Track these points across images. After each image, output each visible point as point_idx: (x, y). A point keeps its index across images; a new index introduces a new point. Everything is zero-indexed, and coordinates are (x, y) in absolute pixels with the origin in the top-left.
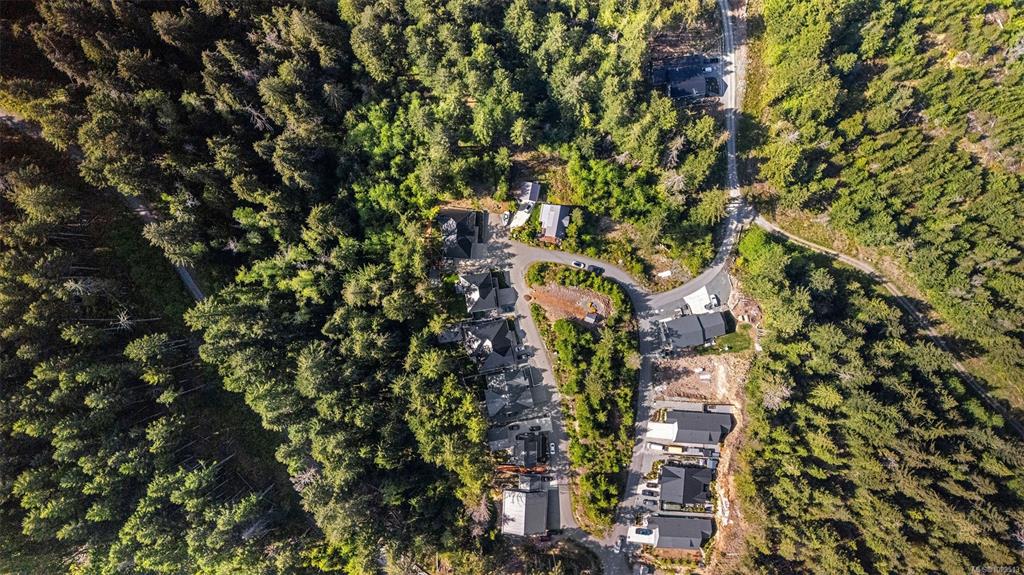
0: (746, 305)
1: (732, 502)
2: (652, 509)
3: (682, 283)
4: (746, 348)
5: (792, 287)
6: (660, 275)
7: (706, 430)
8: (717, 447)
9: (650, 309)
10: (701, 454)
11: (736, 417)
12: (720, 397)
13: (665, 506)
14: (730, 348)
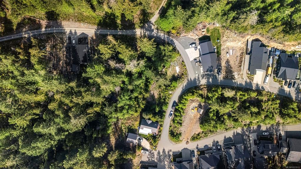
1: (299, 44)
3: (183, 61)
4: (218, 31)
6: (178, 72)
7: (262, 55)
8: (269, 49)
9: (195, 79)
10: (271, 57)
11: (254, 39)
12: (243, 46)
13: (298, 77)
14: (218, 39)
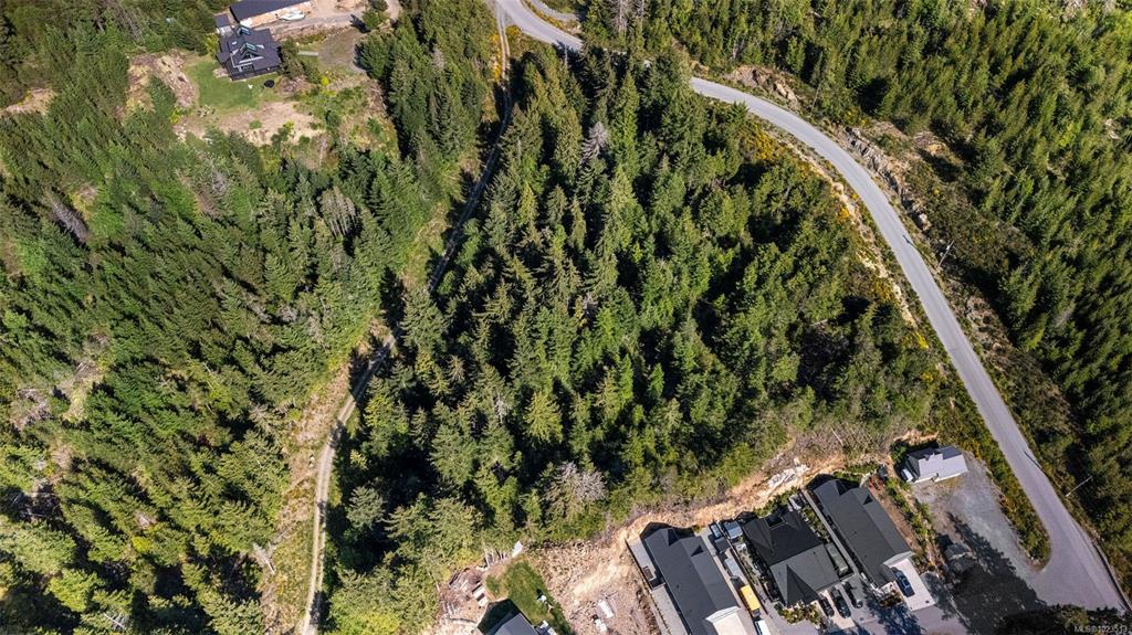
0: (457, 604)
1: (769, 473)
2: (860, 587)
4: (528, 569)
5: (393, 546)
7: (691, 565)
8: (704, 534)
10: (728, 553)
11: (642, 530)
12: (625, 569)
13: (843, 568)
14: (539, 593)
